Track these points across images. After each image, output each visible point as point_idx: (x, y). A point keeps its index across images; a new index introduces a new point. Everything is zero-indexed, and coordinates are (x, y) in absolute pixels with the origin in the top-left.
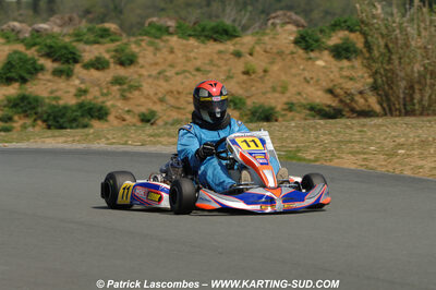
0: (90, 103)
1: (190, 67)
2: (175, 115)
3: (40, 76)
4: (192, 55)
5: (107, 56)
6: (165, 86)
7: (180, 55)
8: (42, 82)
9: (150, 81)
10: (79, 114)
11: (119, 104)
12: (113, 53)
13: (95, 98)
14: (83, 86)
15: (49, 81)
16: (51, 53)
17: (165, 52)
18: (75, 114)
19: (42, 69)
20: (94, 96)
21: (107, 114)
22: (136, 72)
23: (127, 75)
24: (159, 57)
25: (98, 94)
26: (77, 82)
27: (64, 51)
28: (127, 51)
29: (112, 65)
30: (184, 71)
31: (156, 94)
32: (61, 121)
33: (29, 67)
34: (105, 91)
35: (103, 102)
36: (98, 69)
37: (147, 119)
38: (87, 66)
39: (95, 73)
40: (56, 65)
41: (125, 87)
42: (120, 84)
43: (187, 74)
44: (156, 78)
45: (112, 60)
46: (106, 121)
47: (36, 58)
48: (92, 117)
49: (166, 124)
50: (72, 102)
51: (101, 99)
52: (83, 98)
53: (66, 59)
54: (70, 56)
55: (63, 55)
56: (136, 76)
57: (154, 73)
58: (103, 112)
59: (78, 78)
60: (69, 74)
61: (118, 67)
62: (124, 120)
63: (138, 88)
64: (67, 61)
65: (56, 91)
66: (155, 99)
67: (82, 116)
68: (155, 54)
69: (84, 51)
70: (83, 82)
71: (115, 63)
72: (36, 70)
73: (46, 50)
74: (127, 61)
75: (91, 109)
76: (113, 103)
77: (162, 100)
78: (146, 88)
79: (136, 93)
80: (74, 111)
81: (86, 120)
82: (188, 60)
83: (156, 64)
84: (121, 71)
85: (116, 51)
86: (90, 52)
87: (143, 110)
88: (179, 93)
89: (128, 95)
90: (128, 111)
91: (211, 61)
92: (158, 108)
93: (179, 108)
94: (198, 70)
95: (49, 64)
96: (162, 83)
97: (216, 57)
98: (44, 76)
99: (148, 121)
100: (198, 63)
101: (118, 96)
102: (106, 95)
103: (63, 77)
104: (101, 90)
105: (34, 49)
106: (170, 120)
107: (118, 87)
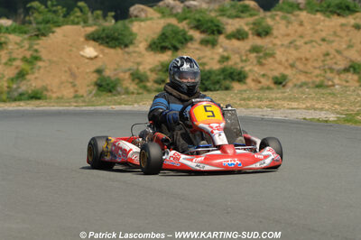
0: (231, 68)
1: (317, 37)
2: (303, 78)
3: (189, 45)
4: (318, 27)
5: (246, 28)
6: (294, 54)
7: (308, 28)
8: (191, 50)
9: (283, 49)
10: (221, 77)
11: (256, 69)
12: (252, 26)
13: (236, 64)
14: (226, 54)
15: (197, 49)
16: (199, 26)
17: (296, 25)
18: (218, 77)
19: (192, 39)
20: (235, 62)
21: (245, 77)
22: (272, 41)
23: (262, 45)
24: (291, 30)
25: (238, 60)
26: (221, 50)
27: (209, 24)
28: (264, 24)
29: (250, 36)
30: (312, 41)
31: (287, 60)
32: (207, 83)
33: (180, 37)
34: (244, 58)
35: (242, 67)
36: (238, 39)
37: (280, 82)
38: (229, 37)
39: (236, 43)
40: (203, 36)
41: (261, 54)
42: (257, 52)
43: (314, 44)
44: (288, 47)
45: (250, 32)
46: (245, 83)
47: (187, 29)
48: (233, 80)
49: (295, 85)
50: (216, 66)
51: (240, 65)
52: (225, 64)
53: (212, 30)
54: (215, 28)
55: (209, 28)
56: (270, 46)
57: (286, 43)
58: (242, 76)
59: (221, 46)
60: (213, 44)
61: (256, 37)
62: (260, 82)
63: (272, 55)
64: (213, 33)
65: (203, 57)
66: (286, 64)
67: (224, 79)
68: (287, 27)
69: (227, 24)
70: (225, 50)
71: (253, 34)
72: (186, 40)
73: (195, 23)
74: (263, 32)
75: (232, 73)
76: (251, 68)
77: (292, 66)
78: (279, 55)
79: (271, 60)
80: (217, 75)
81: (227, 83)
82: (315, 32)
83: (288, 35)
84: (258, 41)
85: (254, 24)
86: (232, 25)
87: (276, 74)
88: (307, 60)
89: (264, 61)
90: (264, 75)
91: (335, 33)
92: (288, 72)
93: (306, 73)
94: (323, 40)
95: (197, 35)
96: (292, 51)
97: (339, 29)
98: (193, 46)
99: (280, 83)
100: (324, 34)
101: (255, 62)
102: (245, 61)
103: (209, 46)
104: (241, 57)
105: (185, 22)
106: (299, 83)
107: (255, 54)
